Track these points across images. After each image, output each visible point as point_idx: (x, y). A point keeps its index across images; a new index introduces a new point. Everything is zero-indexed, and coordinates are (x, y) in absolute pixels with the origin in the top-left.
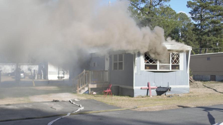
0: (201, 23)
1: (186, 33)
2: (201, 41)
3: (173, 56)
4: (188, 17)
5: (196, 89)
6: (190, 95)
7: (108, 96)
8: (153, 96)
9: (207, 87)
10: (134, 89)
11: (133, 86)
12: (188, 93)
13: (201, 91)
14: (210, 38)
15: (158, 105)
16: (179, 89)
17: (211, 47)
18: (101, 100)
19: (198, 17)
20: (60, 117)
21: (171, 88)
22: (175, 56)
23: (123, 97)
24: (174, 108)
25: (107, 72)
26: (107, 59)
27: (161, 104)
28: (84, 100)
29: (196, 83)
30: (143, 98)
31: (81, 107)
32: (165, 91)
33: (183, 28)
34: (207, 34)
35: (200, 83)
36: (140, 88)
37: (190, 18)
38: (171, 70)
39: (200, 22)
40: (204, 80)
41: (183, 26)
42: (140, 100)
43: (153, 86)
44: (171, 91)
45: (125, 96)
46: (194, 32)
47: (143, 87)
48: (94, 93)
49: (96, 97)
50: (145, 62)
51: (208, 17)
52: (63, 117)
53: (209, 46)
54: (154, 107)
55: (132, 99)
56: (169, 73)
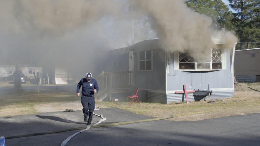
0: (242, 12)
1: (223, 24)
2: (242, 34)
3: (214, 52)
4: (225, 5)
5: (242, 93)
6: (235, 100)
7: (134, 103)
8: (190, 102)
9: (255, 90)
10: (166, 93)
11: (165, 90)
12: (233, 98)
13: (248, 94)
14: (252, 30)
15: (199, 113)
16: (222, 93)
17: (254, 41)
18: (126, 109)
19: (237, 5)
20: (79, 131)
21: (212, 92)
22: (217, 52)
23: (153, 104)
24: (219, 116)
25: (131, 73)
26: (131, 57)
27: (203, 112)
28: (105, 108)
29: (240, 85)
30: (178, 105)
31: (102, 118)
32: (205, 95)
33: (220, 18)
34: (249, 25)
35: (244, 85)
36: (174, 92)
37: (229, 6)
38: (211, 69)
39: (240, 11)
40: (248, 81)
41: (219, 16)
42: (175, 108)
43: (190, 89)
44: (212, 95)
45: (155, 103)
46: (233, 22)
47: (178, 91)
48: (116, 100)
49: (119, 104)
50: (179, 60)
51: (250, 4)
52: (82, 131)
53: (252, 40)
54: (194, 116)
55: (164, 107)
56: (208, 73)
